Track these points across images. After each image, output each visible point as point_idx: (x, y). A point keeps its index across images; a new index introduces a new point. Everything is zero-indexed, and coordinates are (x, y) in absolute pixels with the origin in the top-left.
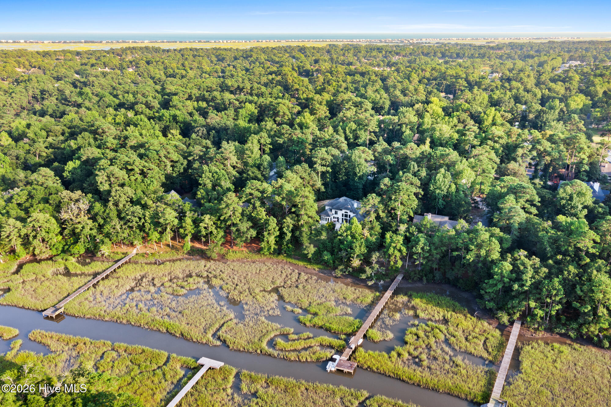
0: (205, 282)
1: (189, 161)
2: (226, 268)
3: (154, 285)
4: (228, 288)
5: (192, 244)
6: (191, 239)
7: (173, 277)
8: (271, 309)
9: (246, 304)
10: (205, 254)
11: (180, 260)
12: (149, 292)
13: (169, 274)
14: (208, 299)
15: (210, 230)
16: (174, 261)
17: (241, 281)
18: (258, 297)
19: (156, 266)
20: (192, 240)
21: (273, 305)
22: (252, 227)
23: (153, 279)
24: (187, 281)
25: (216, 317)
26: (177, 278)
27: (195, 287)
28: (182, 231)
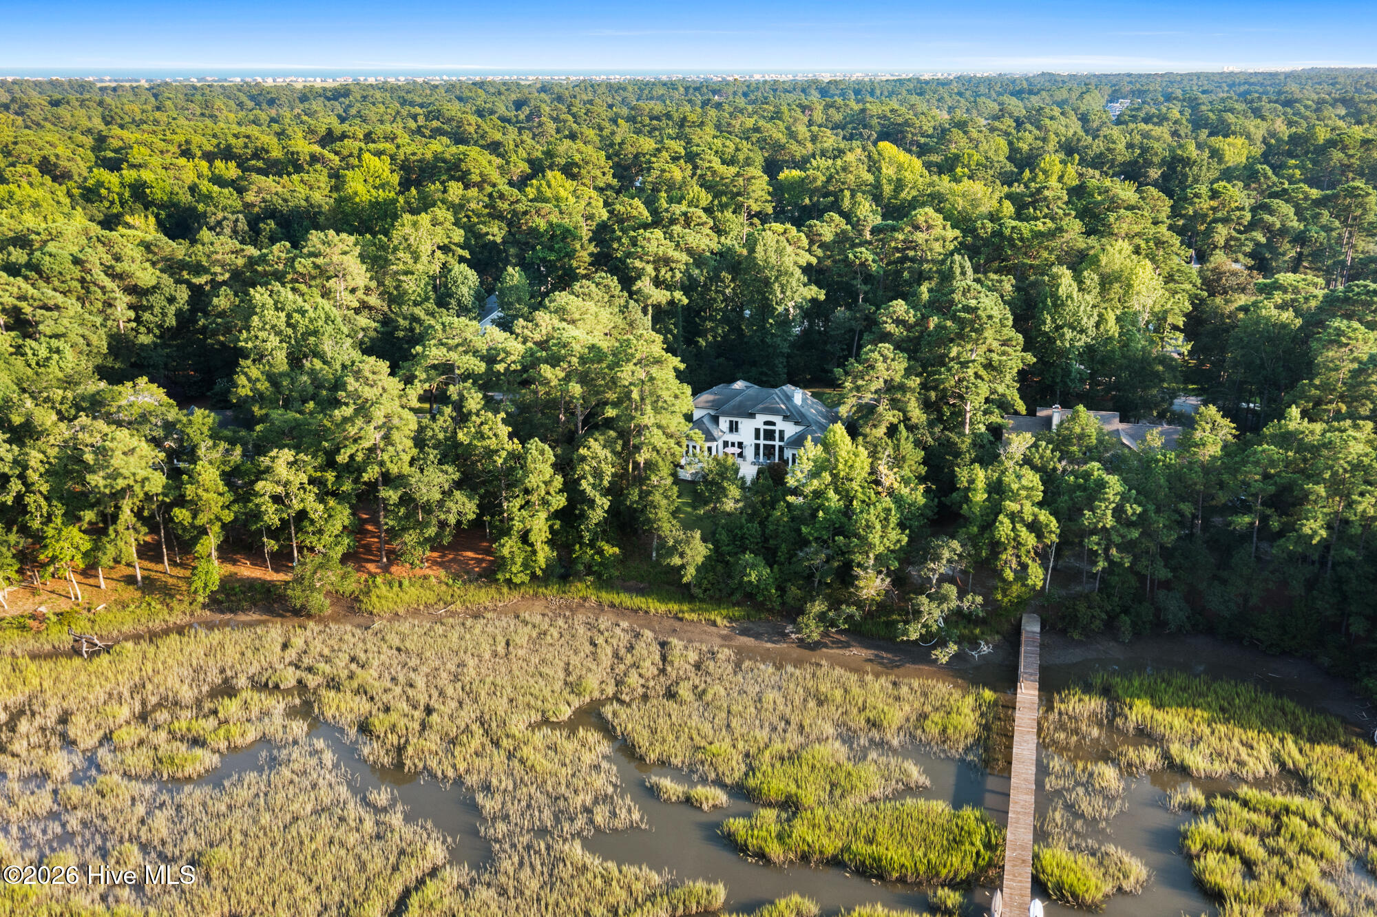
0: (291, 713)
1: (196, 291)
2: (369, 645)
3: (69, 743)
4: (393, 728)
5: (229, 568)
6: (220, 548)
7: (153, 700)
8: (596, 801)
9: (487, 788)
10: (282, 598)
11: (180, 631)
12: (45, 776)
13: (137, 688)
14: (314, 786)
15: (297, 505)
16: (154, 637)
17: (442, 693)
18: (526, 751)
19: (77, 661)
20: (227, 551)
21: (599, 782)
22: (458, 485)
23: (64, 719)
24: (215, 712)
25: (363, 867)
26: (172, 703)
27: (251, 736)
28: (182, 515)
